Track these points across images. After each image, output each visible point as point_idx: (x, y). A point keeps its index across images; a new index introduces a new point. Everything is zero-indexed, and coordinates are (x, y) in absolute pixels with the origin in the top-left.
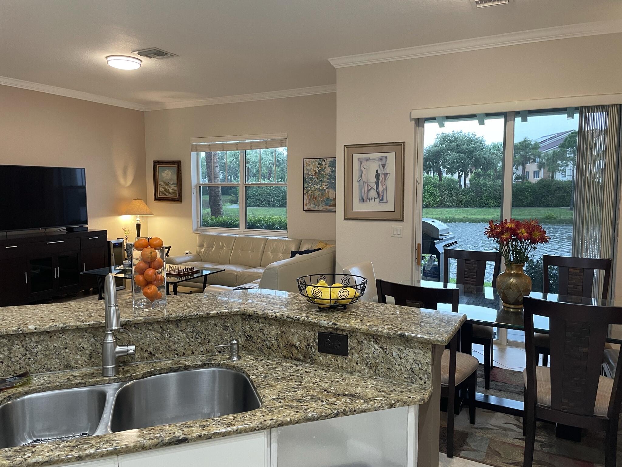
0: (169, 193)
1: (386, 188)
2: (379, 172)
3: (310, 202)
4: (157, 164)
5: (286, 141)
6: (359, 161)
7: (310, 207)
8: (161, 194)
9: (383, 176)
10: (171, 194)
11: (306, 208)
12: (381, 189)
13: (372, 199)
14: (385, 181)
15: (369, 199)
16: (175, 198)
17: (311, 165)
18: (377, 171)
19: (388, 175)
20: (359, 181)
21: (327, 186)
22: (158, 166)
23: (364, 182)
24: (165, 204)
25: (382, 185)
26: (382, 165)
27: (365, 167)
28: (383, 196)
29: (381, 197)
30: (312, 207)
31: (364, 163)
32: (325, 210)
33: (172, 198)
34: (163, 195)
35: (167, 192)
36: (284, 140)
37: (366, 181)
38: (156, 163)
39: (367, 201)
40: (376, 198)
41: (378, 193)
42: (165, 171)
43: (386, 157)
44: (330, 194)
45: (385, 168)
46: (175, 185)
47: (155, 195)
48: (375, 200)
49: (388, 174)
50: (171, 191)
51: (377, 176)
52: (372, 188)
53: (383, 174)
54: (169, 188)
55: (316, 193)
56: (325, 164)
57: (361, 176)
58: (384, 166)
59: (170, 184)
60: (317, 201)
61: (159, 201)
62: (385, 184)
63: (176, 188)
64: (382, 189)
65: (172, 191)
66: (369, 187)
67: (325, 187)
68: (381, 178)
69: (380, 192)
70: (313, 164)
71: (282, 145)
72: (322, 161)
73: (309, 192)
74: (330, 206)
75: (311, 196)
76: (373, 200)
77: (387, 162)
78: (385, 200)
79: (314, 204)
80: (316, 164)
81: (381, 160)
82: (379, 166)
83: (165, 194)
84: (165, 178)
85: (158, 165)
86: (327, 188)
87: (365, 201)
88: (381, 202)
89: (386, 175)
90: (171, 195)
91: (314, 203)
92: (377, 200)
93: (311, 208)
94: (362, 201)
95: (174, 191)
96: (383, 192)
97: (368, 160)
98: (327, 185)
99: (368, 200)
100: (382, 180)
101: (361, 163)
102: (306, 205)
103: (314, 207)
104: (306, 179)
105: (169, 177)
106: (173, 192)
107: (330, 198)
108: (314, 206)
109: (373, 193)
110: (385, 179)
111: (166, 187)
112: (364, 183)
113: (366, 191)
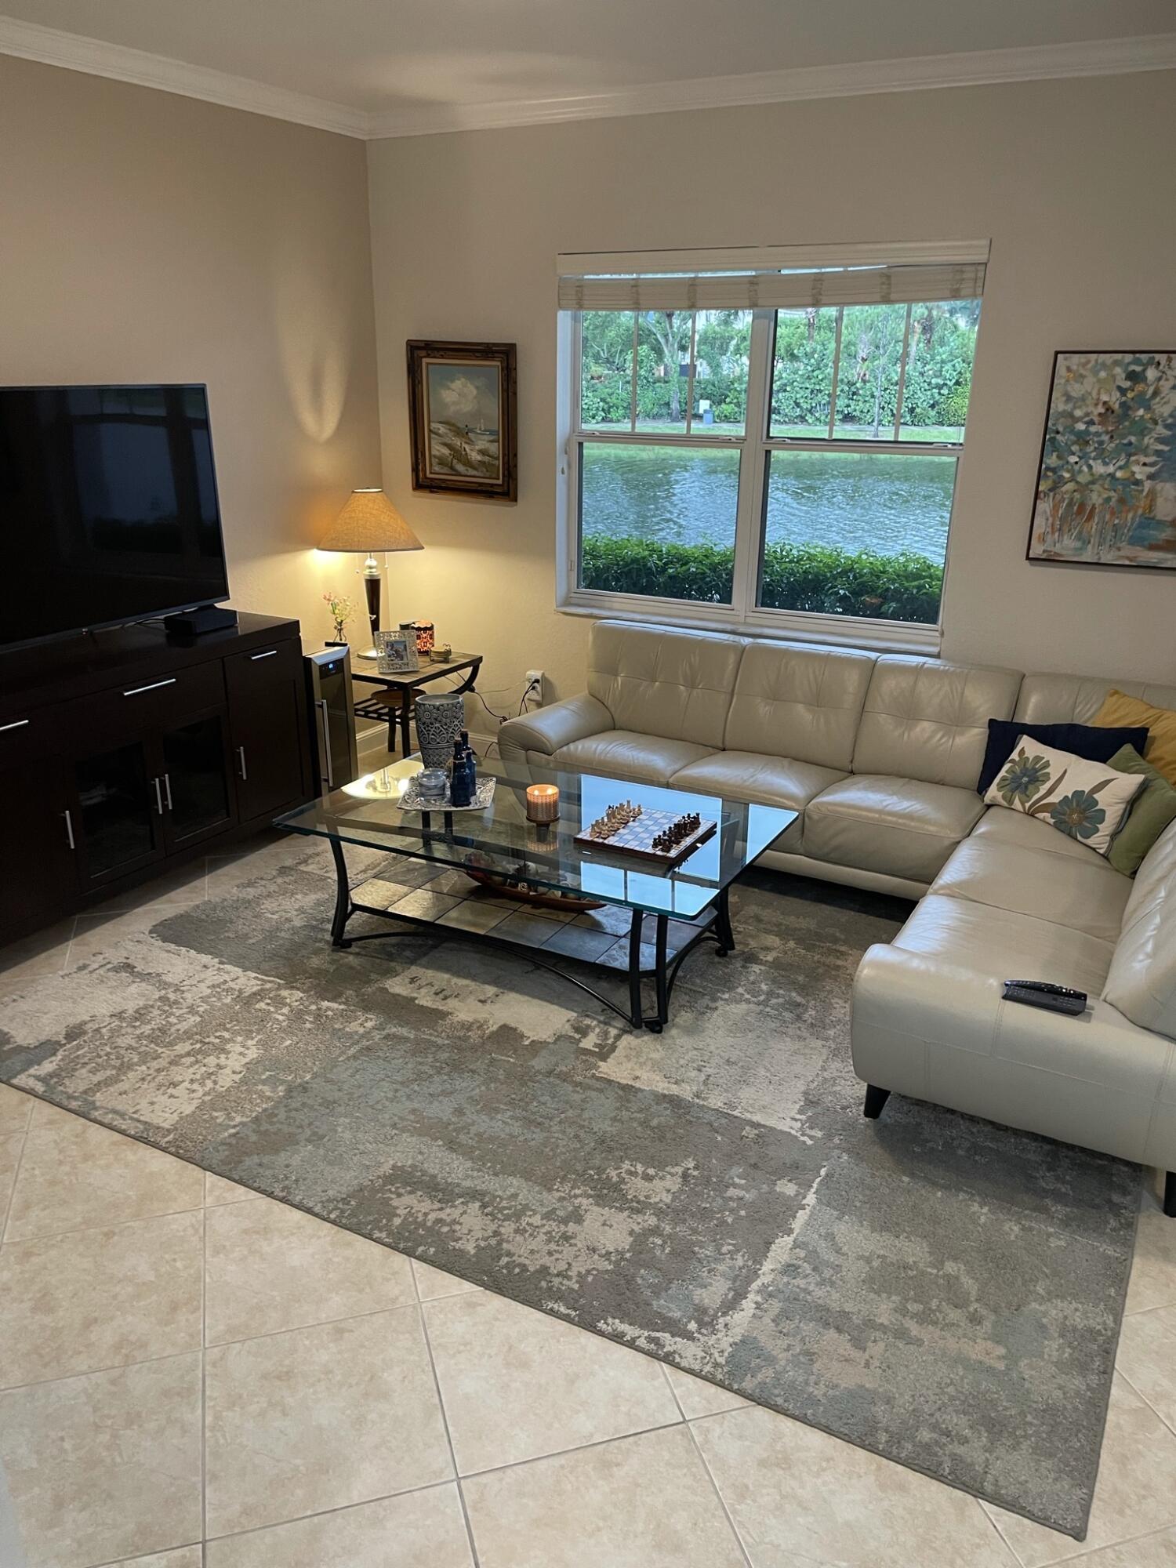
0: (468, 463)
3: (1061, 526)
4: (423, 353)
5: (981, 274)
7: (1058, 548)
8: (437, 468)
10: (475, 469)
11: (1037, 550)
16: (492, 485)
17: (1090, 380)
21: (1152, 470)
22: (425, 361)
24: (455, 503)
30: (1067, 546)
32: (1127, 563)
33: (481, 484)
34: (445, 470)
35: (459, 461)
36: (973, 268)
38: (419, 352)
42: (452, 381)
44: (1160, 501)
46: (492, 438)
47: (415, 469)
50: (475, 456)
54: (467, 448)
55: (1094, 496)
56: (1160, 379)
59: (471, 431)
60: (1094, 526)
61: (432, 492)
63: (494, 448)
65: (479, 458)
67: (1140, 472)
70: (1103, 374)
71: (958, 290)
72: (1146, 366)
73: (1064, 489)
74: (1153, 547)
75: (1070, 504)
79: (1079, 537)
80: (1114, 377)
83: (452, 468)
84: (452, 408)
85: (428, 356)
86: (1151, 477)
90: (474, 473)
91: (1080, 533)
93: (1064, 552)
95: (486, 459)
98: (1152, 465)
102: (1042, 540)
103: (1076, 549)
104: (1059, 437)
105: (467, 407)
106: (482, 463)
107: (1159, 517)
108: (1078, 544)
111: (457, 442)
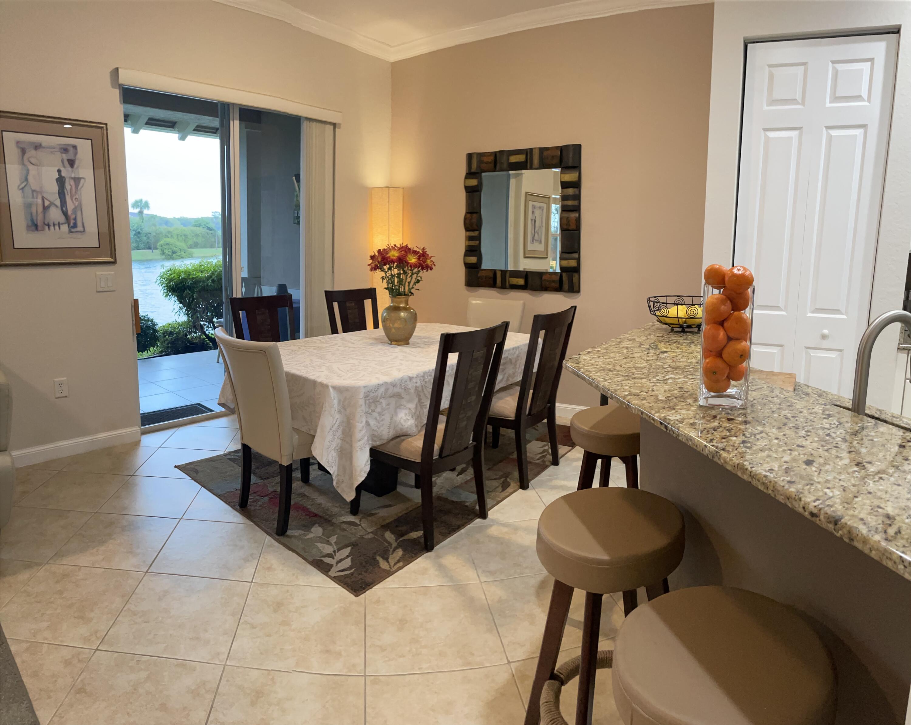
1: (80, 205)
2: (63, 174)
6: (18, 147)
9: (72, 183)
12: (70, 206)
13: (54, 225)
14: (76, 193)
15: (49, 226)
18: (59, 171)
19: (82, 181)
20: (22, 189)
23: (33, 191)
25: (72, 199)
26: (68, 160)
27: (32, 160)
28: (75, 219)
29: (72, 222)
31: (31, 152)
37: (38, 189)
39: (43, 230)
40: (62, 224)
41: (65, 214)
43: (75, 147)
45: (75, 166)
48: (61, 226)
49: (81, 178)
51: (61, 181)
52: (52, 204)
53: (72, 178)
57: (26, 179)
58: (72, 163)
62: (77, 197)
64: (73, 207)
66: (46, 201)
68: (68, 186)
69: (70, 212)
76: (57, 227)
77: (79, 156)
78: (80, 228)
81: (65, 150)
82: (63, 161)
87: (39, 228)
88: (73, 230)
89: (77, 180)
92: (65, 228)
94: (34, 228)
96: (75, 210)
97: (37, 147)
99: (47, 227)
100: (71, 189)
101: (23, 151)
109: (55, 214)
110: (77, 186)
112: (35, 194)
113: (40, 209)
